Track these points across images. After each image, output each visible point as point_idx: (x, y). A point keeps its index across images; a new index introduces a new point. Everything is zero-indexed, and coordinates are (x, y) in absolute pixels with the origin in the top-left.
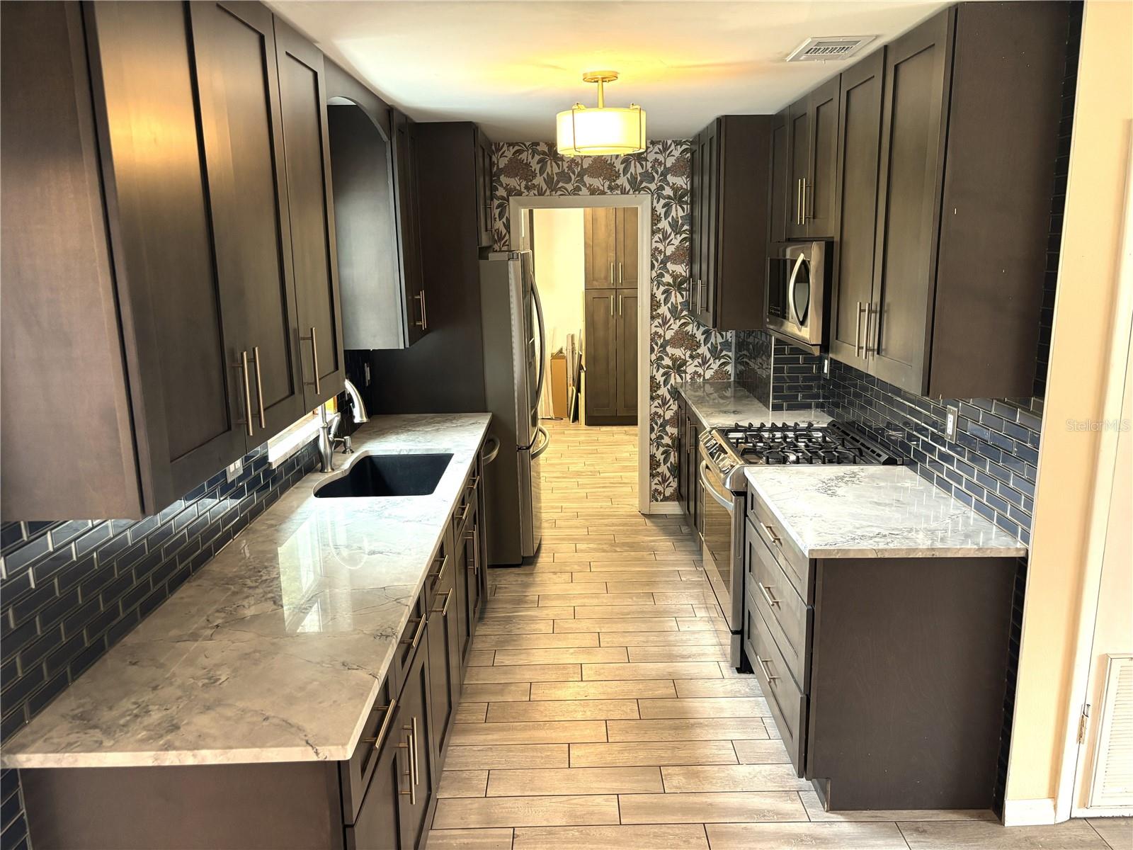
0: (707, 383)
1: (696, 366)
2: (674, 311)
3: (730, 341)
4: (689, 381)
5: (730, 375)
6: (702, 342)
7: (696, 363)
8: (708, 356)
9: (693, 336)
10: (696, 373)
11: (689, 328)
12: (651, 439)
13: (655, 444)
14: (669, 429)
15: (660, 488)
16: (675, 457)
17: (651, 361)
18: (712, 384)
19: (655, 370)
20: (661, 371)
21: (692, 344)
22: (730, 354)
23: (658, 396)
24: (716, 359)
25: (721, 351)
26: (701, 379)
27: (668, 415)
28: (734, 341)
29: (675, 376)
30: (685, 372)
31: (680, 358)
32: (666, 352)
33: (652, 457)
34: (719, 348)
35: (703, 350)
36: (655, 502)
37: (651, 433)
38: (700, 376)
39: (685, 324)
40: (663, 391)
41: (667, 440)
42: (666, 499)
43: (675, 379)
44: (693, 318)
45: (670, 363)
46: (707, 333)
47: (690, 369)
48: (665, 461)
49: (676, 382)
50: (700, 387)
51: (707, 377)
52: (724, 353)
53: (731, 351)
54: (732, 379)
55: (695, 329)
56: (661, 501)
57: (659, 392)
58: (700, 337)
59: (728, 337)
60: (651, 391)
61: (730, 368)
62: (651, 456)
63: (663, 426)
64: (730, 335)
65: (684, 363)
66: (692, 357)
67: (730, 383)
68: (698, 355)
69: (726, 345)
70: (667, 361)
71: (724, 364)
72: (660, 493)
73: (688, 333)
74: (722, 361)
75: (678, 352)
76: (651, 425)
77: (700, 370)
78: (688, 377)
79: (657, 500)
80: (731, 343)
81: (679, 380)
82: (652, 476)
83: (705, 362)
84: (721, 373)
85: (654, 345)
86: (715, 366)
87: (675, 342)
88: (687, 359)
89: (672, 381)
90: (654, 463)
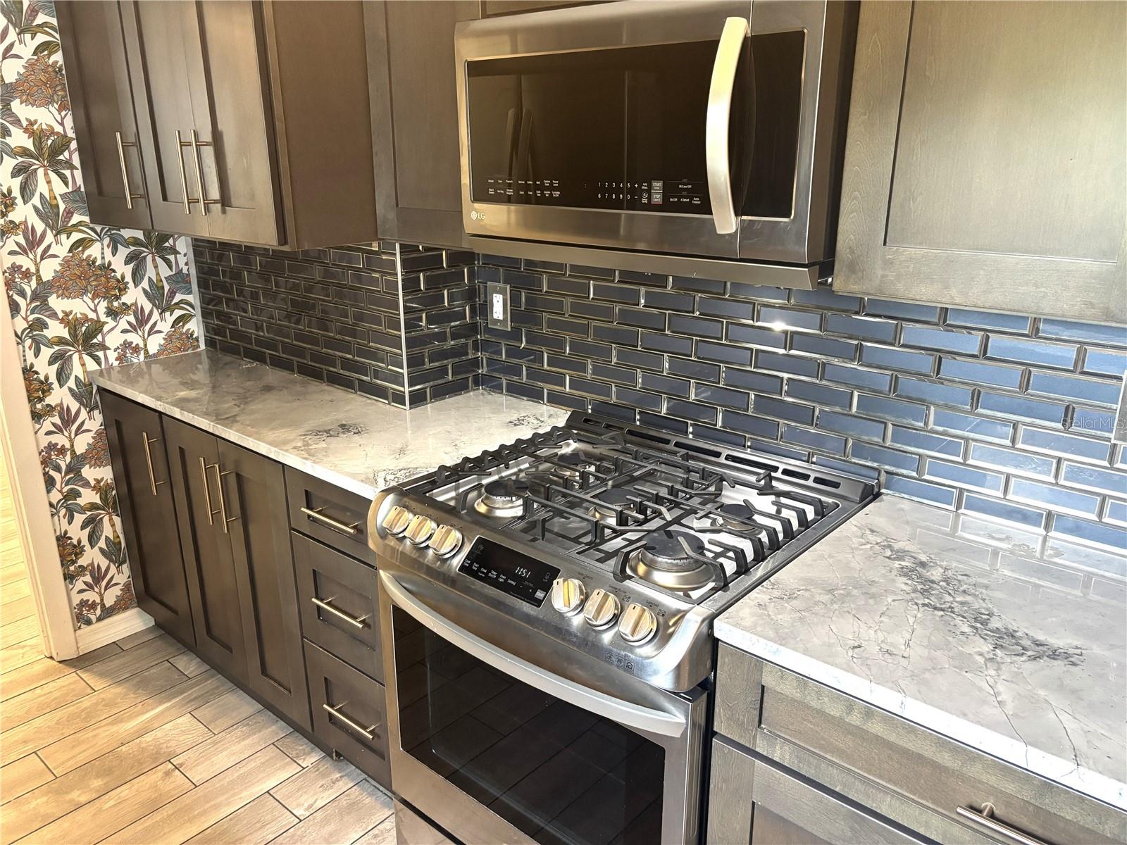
0: (156, 362)
1: (124, 331)
2: (48, 212)
3: (185, 271)
4: (116, 363)
5: (197, 340)
6: (128, 278)
7: (123, 324)
8: (148, 306)
9: (107, 268)
10: (127, 345)
11: (94, 251)
12: (51, 505)
13: (63, 511)
14: (89, 473)
15: (91, 596)
16: (113, 525)
17: (16, 335)
18: (166, 364)
19: (30, 354)
20: (46, 352)
21: (109, 287)
22: (190, 298)
23: (50, 409)
24: (163, 311)
25: (172, 294)
26: (142, 357)
27: (82, 444)
28: (193, 272)
29: (81, 358)
30: (103, 347)
31: (86, 319)
32: (50, 309)
33: (62, 539)
34: (167, 288)
35: (135, 295)
36: (86, 629)
37: (48, 492)
38: (136, 350)
39: (82, 244)
40: (60, 396)
41: (89, 496)
42: (108, 612)
43: (83, 365)
44: (98, 228)
45: (64, 333)
46: (135, 259)
47: (114, 338)
48: (93, 539)
49: (85, 372)
50: (140, 373)
51: (153, 349)
52: (178, 297)
53: (190, 293)
54: (203, 346)
55: (108, 252)
56: (99, 619)
57: (51, 400)
58: (122, 269)
59: (182, 264)
60: (30, 401)
61: (195, 326)
62: (58, 539)
63: (74, 469)
64: (185, 260)
65: (97, 327)
66: (112, 313)
67: (199, 354)
68: (126, 308)
69: (179, 280)
70: (56, 329)
71: (183, 319)
72: (93, 606)
73: (94, 262)
74: (178, 313)
75: (79, 306)
76: (45, 474)
77: (135, 339)
78: (112, 356)
79: (89, 622)
80: (188, 275)
81: (91, 365)
82: (69, 577)
83: (142, 319)
84: (178, 338)
85: (16, 297)
86: (165, 325)
87: (63, 285)
88: (103, 318)
89: (77, 370)
90: (68, 551)
